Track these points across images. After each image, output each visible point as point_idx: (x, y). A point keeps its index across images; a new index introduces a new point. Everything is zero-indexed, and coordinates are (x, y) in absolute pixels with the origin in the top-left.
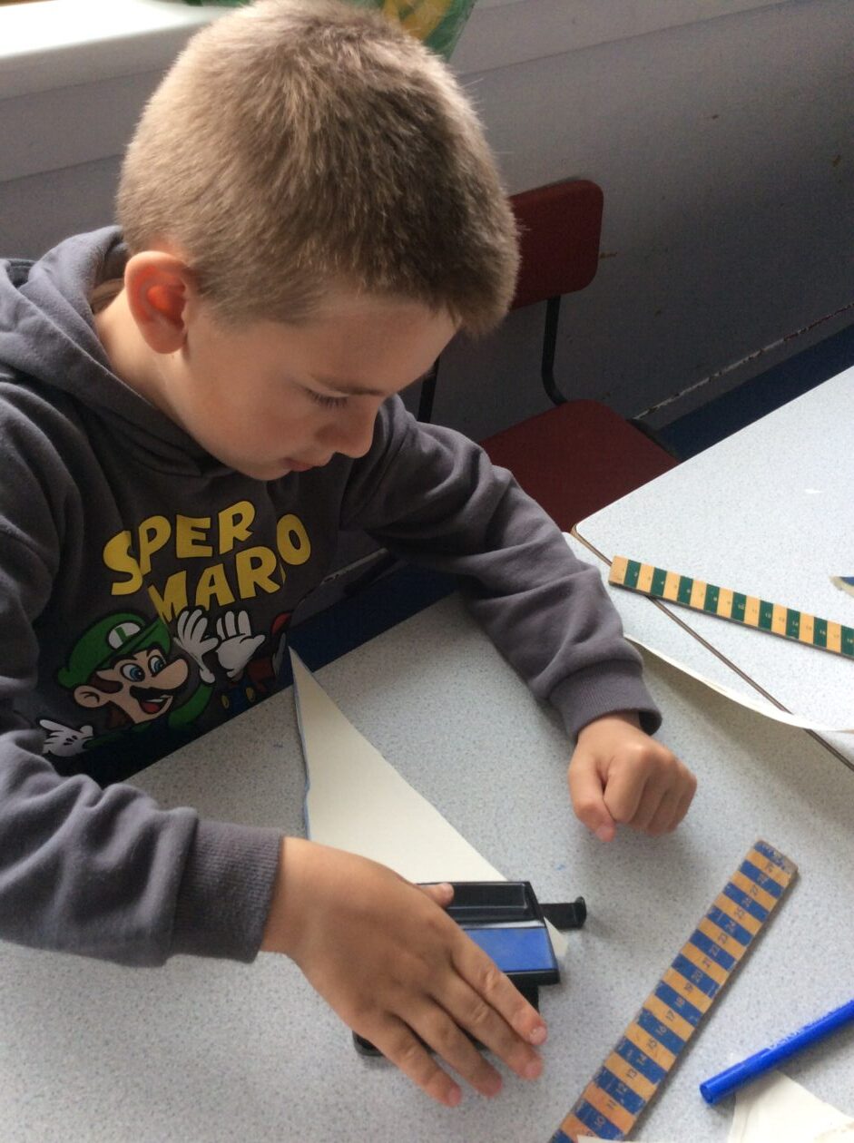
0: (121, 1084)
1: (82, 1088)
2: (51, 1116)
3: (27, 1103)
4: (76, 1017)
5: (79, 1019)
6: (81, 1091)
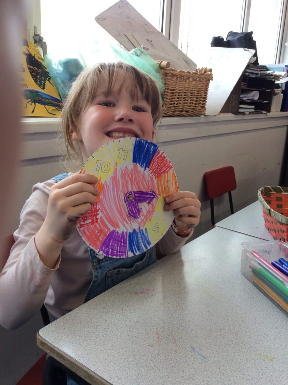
0: (156, 349)
1: (143, 352)
2: (136, 360)
3: (126, 358)
4: (131, 336)
5: (132, 336)
6: (143, 353)
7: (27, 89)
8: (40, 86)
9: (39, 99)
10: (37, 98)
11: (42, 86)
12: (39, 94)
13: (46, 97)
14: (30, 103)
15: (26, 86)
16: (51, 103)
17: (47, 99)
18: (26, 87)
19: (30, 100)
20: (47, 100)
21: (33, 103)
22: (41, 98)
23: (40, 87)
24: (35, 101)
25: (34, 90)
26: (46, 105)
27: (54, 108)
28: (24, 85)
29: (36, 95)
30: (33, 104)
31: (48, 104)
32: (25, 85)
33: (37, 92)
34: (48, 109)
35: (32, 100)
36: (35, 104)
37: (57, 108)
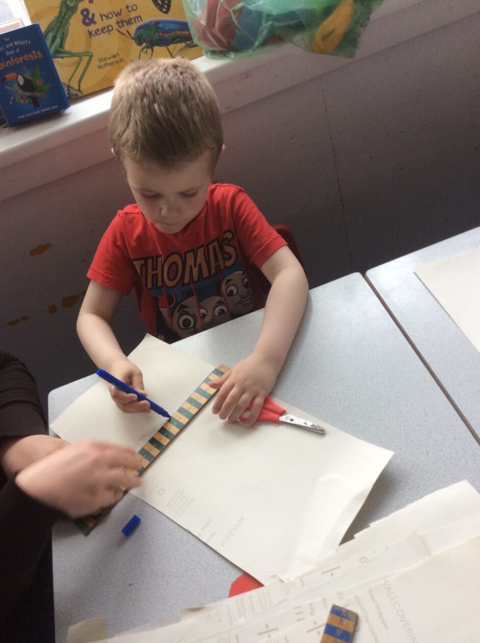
7: (141, 23)
8: (160, 8)
9: (159, 36)
10: (156, 36)
11: (166, 6)
12: (159, 27)
13: (172, 26)
14: (145, 50)
15: (139, 19)
16: (179, 37)
17: (173, 30)
18: (139, 21)
19: (144, 45)
20: (172, 34)
21: (149, 48)
22: (161, 34)
23: (161, 10)
24: (152, 44)
25: (151, 22)
26: (169, 45)
27: (183, 45)
28: (136, 19)
29: (155, 30)
30: (149, 51)
31: (173, 41)
32: (137, 17)
33: (157, 23)
34: (171, 51)
35: (148, 44)
36: (152, 50)
37: (188, 43)
